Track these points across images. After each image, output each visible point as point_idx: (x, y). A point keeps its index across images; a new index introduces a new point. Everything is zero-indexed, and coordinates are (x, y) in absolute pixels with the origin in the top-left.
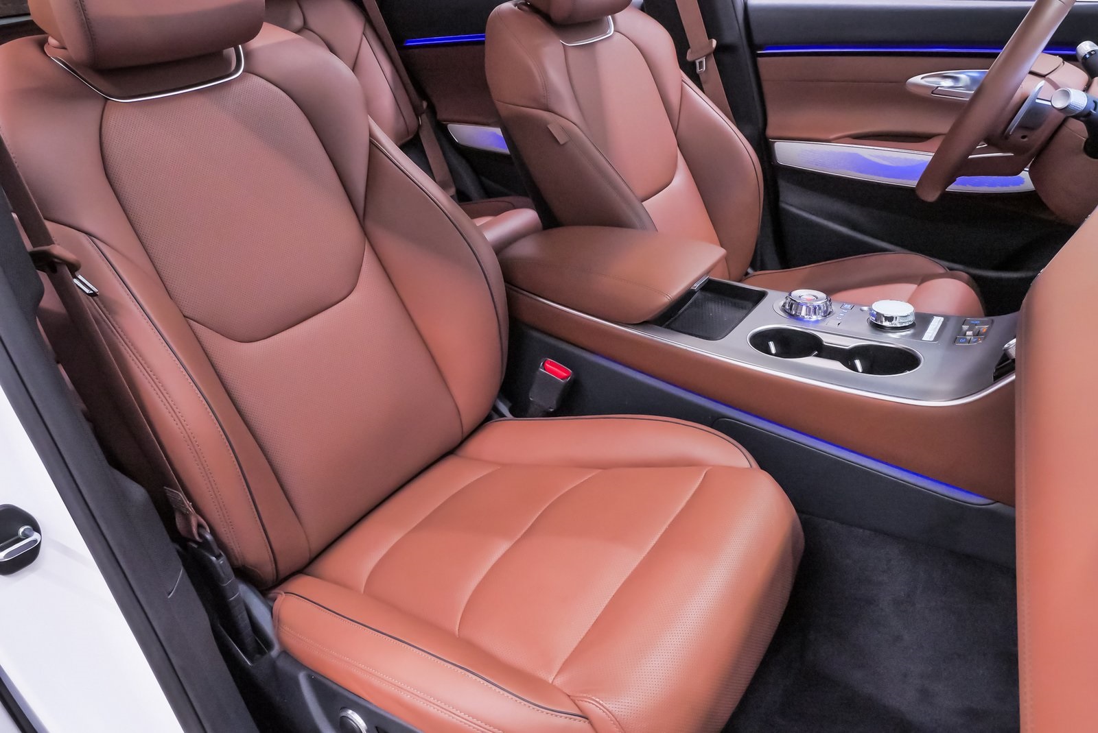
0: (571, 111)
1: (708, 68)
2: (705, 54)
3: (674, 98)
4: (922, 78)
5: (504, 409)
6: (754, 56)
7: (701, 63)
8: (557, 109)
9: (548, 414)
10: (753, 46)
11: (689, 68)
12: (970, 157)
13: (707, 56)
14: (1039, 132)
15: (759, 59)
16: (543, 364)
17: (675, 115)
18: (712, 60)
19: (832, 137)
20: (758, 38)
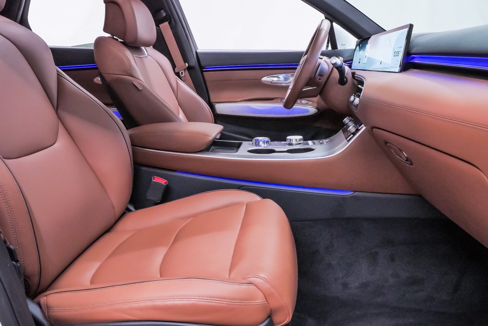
0: (141, 77)
1: (185, 74)
2: (184, 69)
3: (174, 85)
4: (267, 78)
5: (131, 208)
6: (202, 72)
7: (182, 73)
8: (135, 76)
9: (156, 204)
10: (201, 67)
11: (177, 74)
12: (303, 90)
13: (185, 70)
14: (324, 77)
15: (204, 73)
16: (153, 178)
17: (176, 91)
18: (187, 72)
19: (238, 100)
20: (203, 64)
